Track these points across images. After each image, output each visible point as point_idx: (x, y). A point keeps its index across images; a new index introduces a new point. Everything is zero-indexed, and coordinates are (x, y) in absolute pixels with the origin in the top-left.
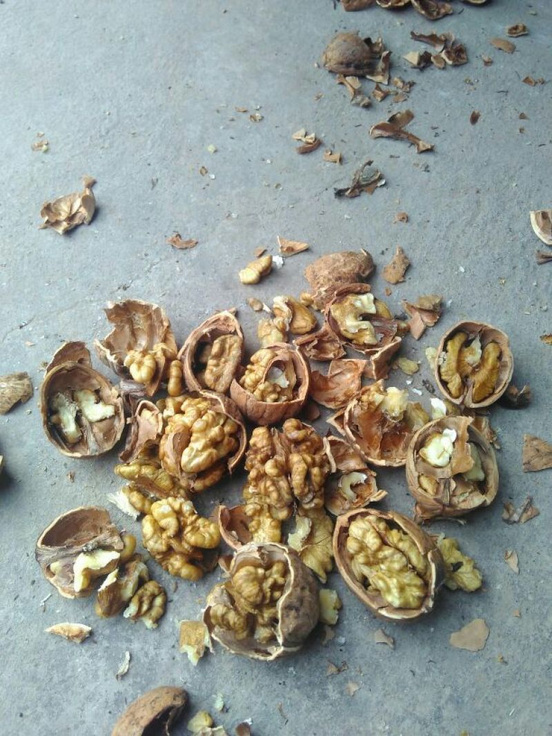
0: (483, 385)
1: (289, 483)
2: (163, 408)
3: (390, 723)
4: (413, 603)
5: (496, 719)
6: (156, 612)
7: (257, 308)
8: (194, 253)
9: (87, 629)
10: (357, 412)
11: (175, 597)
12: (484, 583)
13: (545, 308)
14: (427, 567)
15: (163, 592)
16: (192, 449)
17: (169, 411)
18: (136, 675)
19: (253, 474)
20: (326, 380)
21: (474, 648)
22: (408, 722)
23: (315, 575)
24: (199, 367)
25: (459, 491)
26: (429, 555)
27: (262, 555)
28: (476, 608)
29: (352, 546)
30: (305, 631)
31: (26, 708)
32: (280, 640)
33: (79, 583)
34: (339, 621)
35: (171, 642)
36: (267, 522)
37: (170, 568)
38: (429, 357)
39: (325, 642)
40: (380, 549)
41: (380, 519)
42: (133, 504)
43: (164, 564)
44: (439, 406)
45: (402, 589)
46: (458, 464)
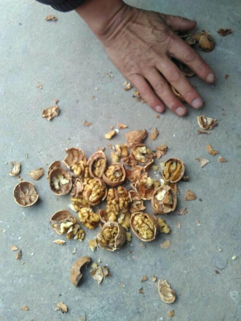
0: (175, 176)
1: (119, 206)
2: (83, 182)
3: (143, 266)
4: (150, 237)
5: (170, 265)
6: (82, 237)
7: (111, 147)
8: (91, 127)
9: (64, 241)
10: (139, 184)
11: (87, 233)
12: (170, 231)
13: (198, 149)
14: (154, 229)
15: (84, 232)
16: (92, 196)
17: (85, 183)
18: (77, 253)
19: (109, 203)
20: (130, 172)
21: (166, 248)
22: (147, 266)
23: (125, 229)
24: (93, 169)
25: (165, 208)
26: (155, 226)
27: (111, 226)
28: (168, 238)
29: (135, 223)
30: (122, 244)
31: (49, 261)
32: (115, 246)
33: (62, 231)
34: (131, 241)
35: (87, 245)
36: (112, 214)
37: (86, 226)
38: (161, 166)
39: (127, 246)
40: (142, 224)
41: (143, 216)
42: (76, 209)
43: (84, 225)
44: (162, 181)
45: (147, 234)
46: (165, 200)
